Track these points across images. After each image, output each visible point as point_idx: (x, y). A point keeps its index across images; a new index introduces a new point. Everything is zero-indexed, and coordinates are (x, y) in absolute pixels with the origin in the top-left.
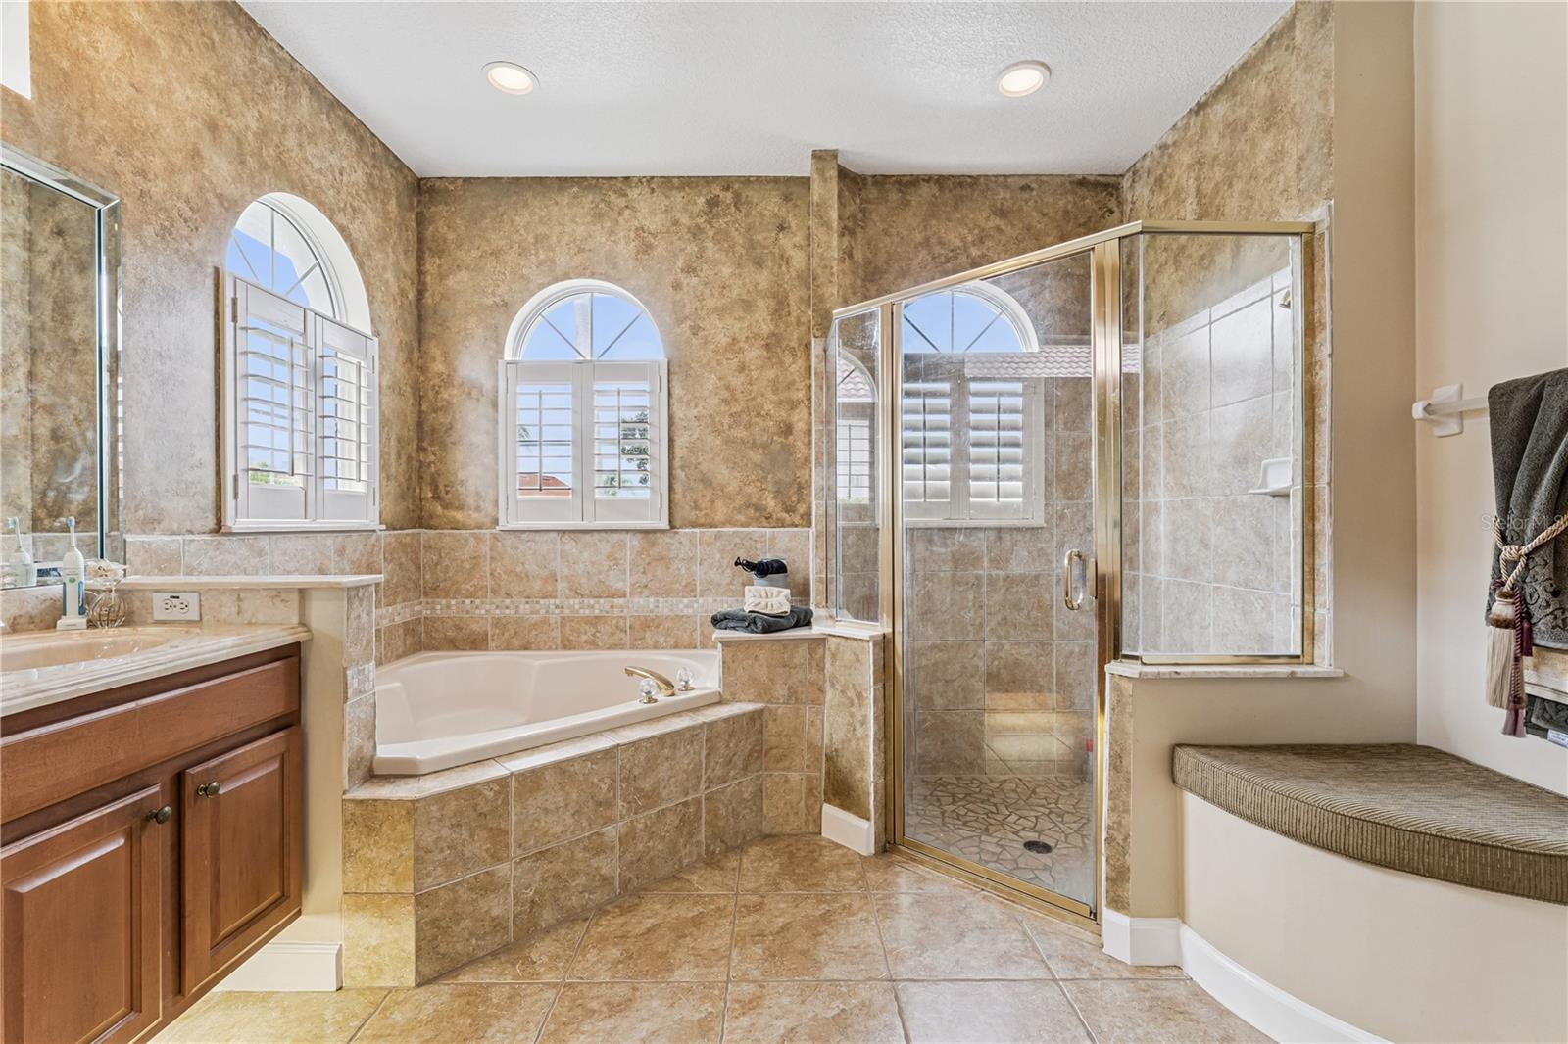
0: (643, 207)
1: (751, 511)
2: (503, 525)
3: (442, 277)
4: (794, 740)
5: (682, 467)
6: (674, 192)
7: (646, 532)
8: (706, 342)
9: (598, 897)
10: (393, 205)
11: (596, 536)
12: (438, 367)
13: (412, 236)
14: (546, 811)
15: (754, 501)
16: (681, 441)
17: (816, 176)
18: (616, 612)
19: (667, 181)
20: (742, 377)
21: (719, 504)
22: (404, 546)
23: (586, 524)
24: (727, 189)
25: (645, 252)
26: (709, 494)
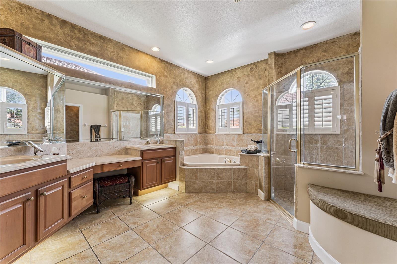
0: (239, 73)
1: (259, 130)
2: (216, 133)
3: (208, 92)
4: (253, 175)
5: (245, 122)
6: (244, 68)
7: (239, 134)
8: (250, 96)
9: (212, 191)
10: (201, 83)
11: (230, 135)
12: (208, 107)
13: (204, 87)
14: (203, 175)
15: (259, 128)
16: (245, 117)
17: (269, 59)
18: (234, 149)
19: (243, 67)
20: (257, 103)
21: (252, 129)
22: (202, 136)
23: (229, 133)
24: (254, 65)
25: (239, 81)
26: (250, 127)
